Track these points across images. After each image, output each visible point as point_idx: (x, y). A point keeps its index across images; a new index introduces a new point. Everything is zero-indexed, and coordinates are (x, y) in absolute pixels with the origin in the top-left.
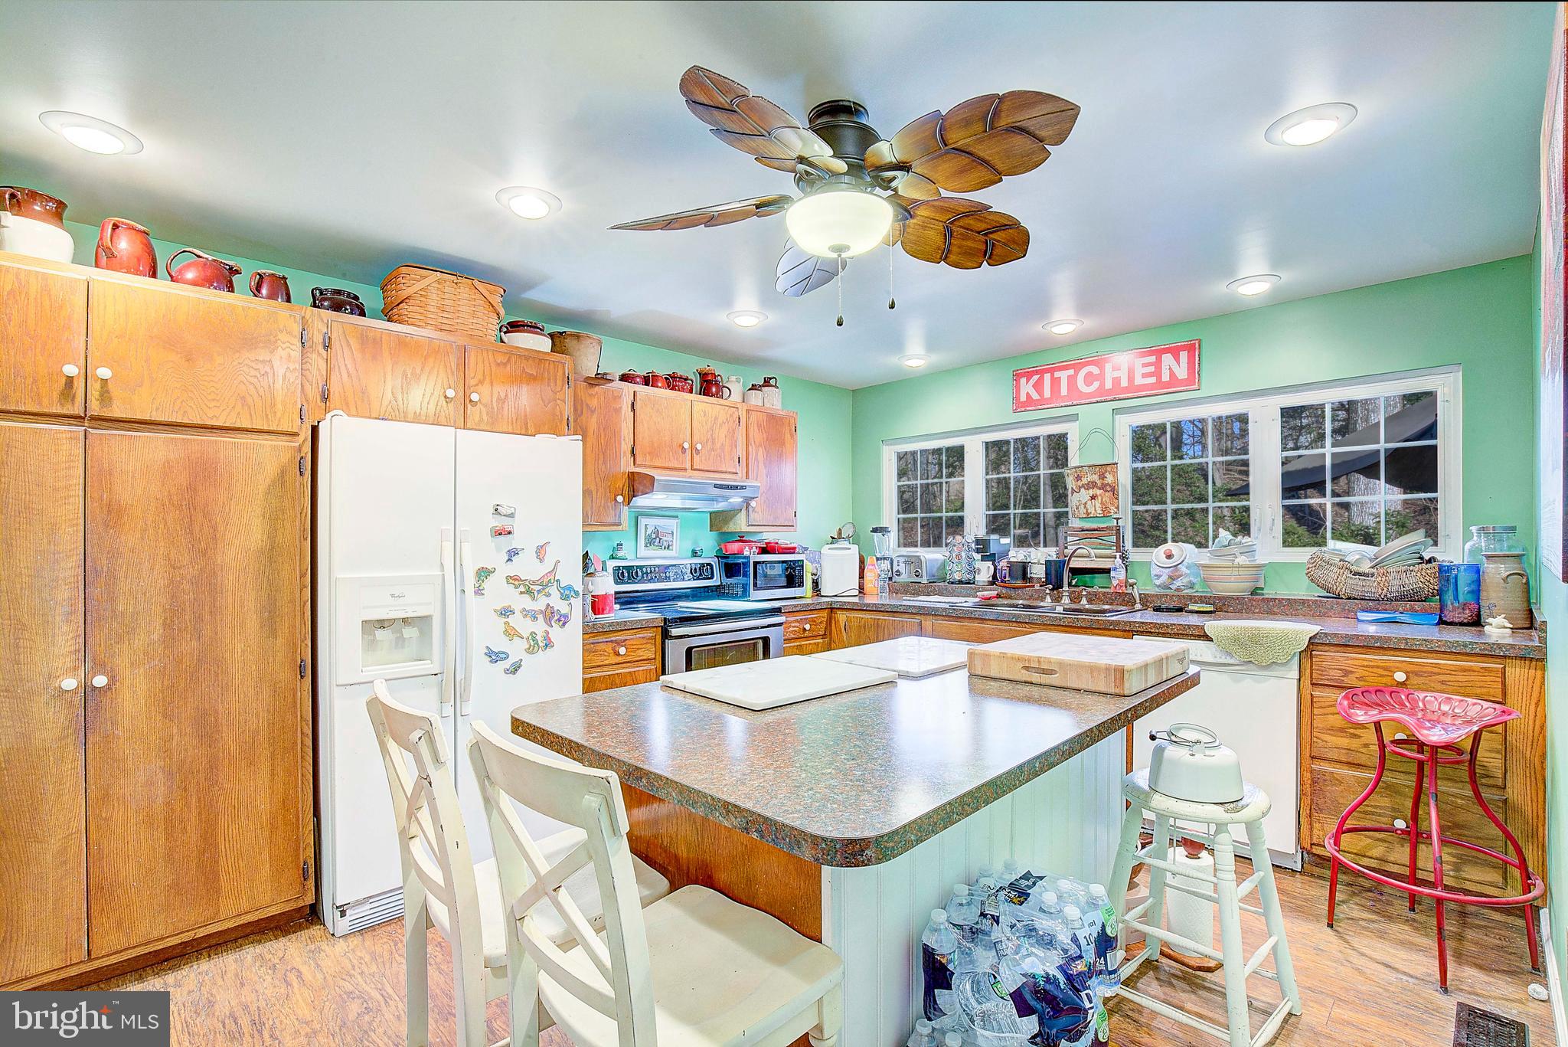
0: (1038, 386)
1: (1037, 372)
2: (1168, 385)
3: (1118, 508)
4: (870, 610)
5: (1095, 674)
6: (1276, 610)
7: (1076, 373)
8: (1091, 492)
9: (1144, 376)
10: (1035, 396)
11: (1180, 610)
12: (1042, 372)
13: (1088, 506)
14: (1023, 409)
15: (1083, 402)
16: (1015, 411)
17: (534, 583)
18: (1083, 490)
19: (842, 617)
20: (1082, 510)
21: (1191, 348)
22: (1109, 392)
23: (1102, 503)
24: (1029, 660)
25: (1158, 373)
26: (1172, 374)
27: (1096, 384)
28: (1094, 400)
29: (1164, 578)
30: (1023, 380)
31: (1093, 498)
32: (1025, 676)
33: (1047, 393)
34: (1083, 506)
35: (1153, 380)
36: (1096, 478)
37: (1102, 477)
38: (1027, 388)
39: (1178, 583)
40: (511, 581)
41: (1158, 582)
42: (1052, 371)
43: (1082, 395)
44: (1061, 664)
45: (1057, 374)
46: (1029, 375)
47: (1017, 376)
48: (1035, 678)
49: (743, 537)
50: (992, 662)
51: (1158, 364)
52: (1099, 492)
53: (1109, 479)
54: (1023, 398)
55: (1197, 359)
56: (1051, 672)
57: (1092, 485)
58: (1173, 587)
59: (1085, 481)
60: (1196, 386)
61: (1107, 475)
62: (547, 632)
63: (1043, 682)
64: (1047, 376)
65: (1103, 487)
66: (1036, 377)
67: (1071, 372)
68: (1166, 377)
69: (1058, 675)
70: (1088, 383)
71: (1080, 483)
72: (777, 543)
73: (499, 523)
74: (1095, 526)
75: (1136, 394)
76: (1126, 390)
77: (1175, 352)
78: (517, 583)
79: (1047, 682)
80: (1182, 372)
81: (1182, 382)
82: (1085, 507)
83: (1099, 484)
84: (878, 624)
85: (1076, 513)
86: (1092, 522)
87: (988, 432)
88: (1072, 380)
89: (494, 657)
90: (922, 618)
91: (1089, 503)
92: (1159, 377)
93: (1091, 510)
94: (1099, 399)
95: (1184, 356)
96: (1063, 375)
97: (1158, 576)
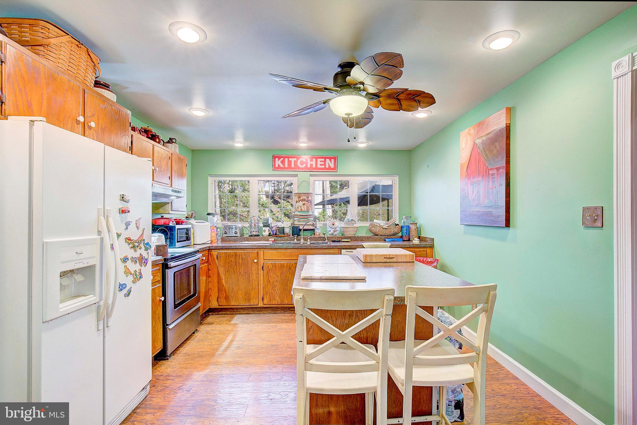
0: (283, 162)
1: (282, 157)
2: (327, 169)
3: (312, 208)
4: (233, 249)
5: (406, 257)
6: (364, 240)
7: (297, 160)
8: (303, 202)
9: (321, 165)
10: (282, 166)
11: (340, 241)
12: (285, 158)
13: (302, 207)
14: (277, 170)
15: (299, 170)
16: (273, 170)
17: (136, 242)
18: (300, 201)
19: (215, 253)
20: (299, 208)
21: (335, 159)
22: (309, 169)
23: (307, 207)
24: (386, 255)
25: (325, 165)
26: (329, 166)
27: (304, 165)
28: (304, 170)
29: (332, 231)
30: (277, 159)
31: (304, 204)
32: (385, 260)
33: (286, 166)
34: (300, 207)
35: (323, 167)
36: (305, 198)
37: (308, 197)
38: (278, 162)
39: (336, 233)
40: (128, 241)
41: (330, 233)
42: (288, 158)
43: (299, 168)
44: (396, 255)
45: (290, 159)
46: (279, 158)
47: (274, 157)
48: (388, 260)
49: (163, 216)
50: (373, 257)
51: (325, 162)
52: (306, 202)
53: (310, 198)
54: (277, 166)
55: (337, 162)
56: (392, 258)
57: (303, 200)
58: (334, 234)
59: (301, 198)
60: (336, 171)
61: (309, 197)
62: (140, 270)
63: (390, 261)
64: (286, 159)
65: (307, 201)
66: (282, 159)
67: (295, 159)
68: (327, 166)
69: (395, 259)
70: (302, 164)
71: (300, 199)
72: (180, 220)
73: (122, 205)
74: (305, 214)
75: (318, 171)
76: (315, 169)
77: (330, 159)
78: (129, 242)
79: (392, 261)
80: (332, 166)
81: (332, 169)
82: (301, 208)
83: (306, 200)
84: (236, 254)
85: (297, 209)
86: (303, 213)
87: (263, 177)
88: (296, 162)
89: (122, 287)
90: (259, 250)
91: (302, 206)
92: (325, 166)
93: (303, 209)
94: (305, 170)
95: (333, 160)
96: (293, 160)
97: (330, 231)
